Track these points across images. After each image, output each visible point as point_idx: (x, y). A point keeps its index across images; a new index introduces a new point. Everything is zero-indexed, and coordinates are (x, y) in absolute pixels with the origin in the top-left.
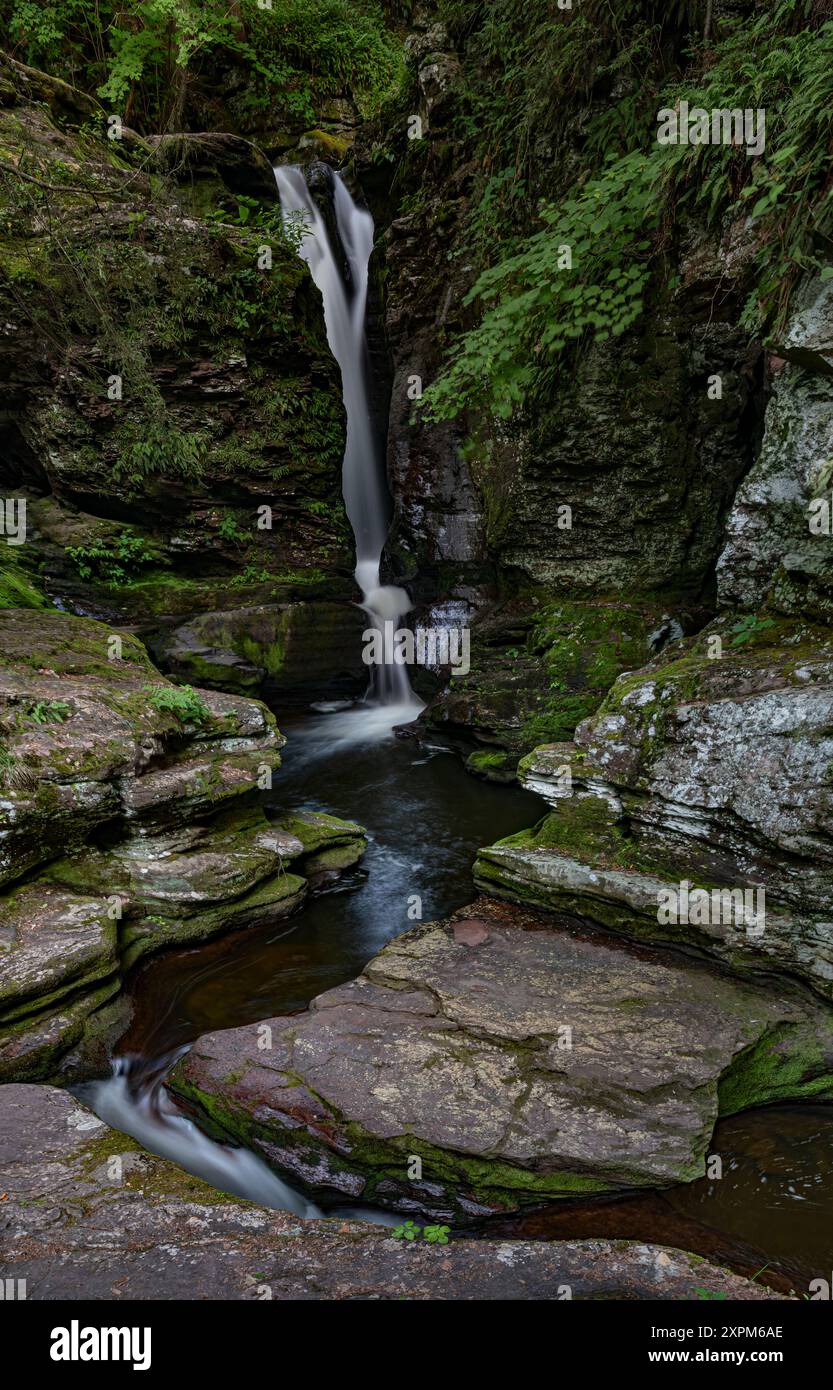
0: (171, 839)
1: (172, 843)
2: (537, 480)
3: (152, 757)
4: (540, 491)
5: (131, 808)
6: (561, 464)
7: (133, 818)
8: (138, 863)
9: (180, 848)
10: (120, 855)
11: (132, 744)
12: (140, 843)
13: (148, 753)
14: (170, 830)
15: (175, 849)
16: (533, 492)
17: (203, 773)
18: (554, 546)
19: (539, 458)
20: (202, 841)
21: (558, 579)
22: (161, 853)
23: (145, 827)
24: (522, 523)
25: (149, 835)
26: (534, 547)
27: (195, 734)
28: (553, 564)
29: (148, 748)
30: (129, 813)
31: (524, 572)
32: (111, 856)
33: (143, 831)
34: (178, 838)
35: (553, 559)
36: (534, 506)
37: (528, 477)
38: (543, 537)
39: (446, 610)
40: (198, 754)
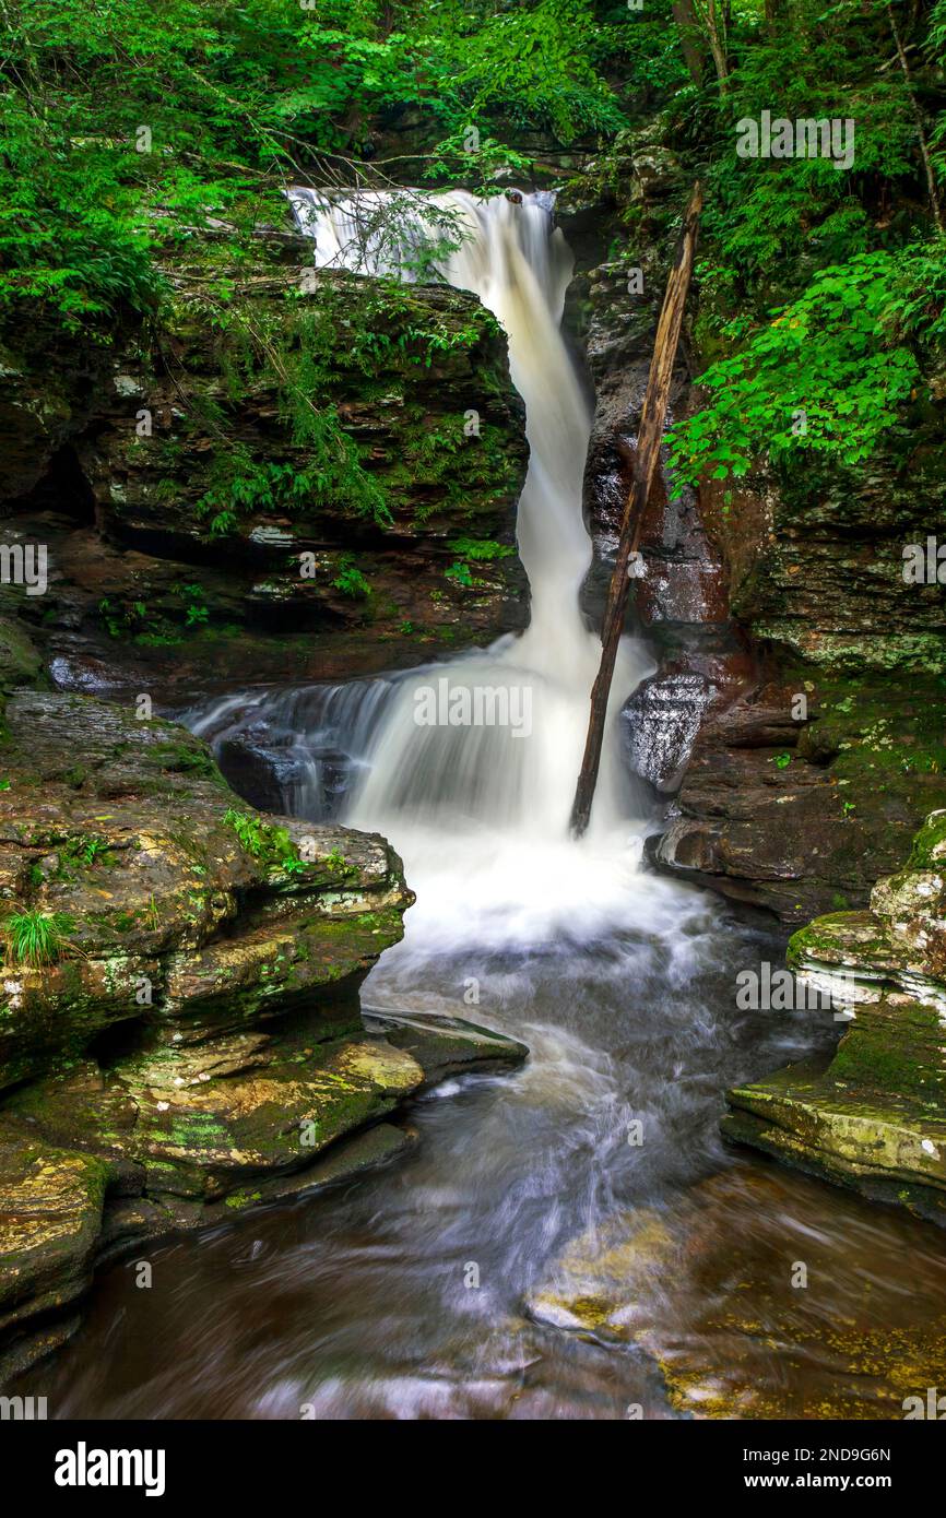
0: (214, 1052)
1: (218, 1058)
2: (796, 541)
3: (222, 920)
4: (802, 554)
5: (174, 999)
6: (825, 526)
7: (175, 1016)
8: (156, 1093)
9: (226, 1069)
10: (128, 1078)
11: (199, 902)
12: (164, 1058)
13: (219, 913)
14: (216, 1037)
15: (217, 1071)
16: (791, 554)
17: (285, 947)
18: (831, 616)
19: (796, 519)
20: (261, 1057)
21: (839, 659)
22: (196, 1075)
23: (182, 1030)
24: (780, 589)
25: (184, 1045)
26: (799, 617)
27: (284, 884)
28: (831, 639)
29: (219, 906)
30: (170, 1006)
31: (788, 648)
32: (115, 1078)
33: (178, 1037)
34: (226, 1052)
35: (830, 633)
36: (794, 569)
37: (782, 538)
38: (811, 606)
39: (672, 689)
40: (283, 917)
